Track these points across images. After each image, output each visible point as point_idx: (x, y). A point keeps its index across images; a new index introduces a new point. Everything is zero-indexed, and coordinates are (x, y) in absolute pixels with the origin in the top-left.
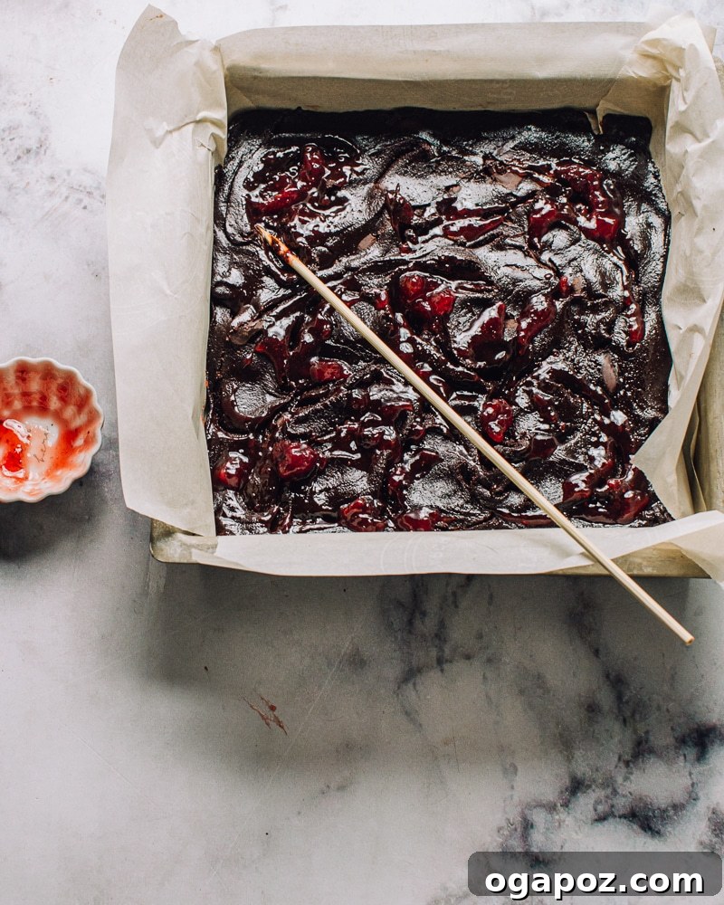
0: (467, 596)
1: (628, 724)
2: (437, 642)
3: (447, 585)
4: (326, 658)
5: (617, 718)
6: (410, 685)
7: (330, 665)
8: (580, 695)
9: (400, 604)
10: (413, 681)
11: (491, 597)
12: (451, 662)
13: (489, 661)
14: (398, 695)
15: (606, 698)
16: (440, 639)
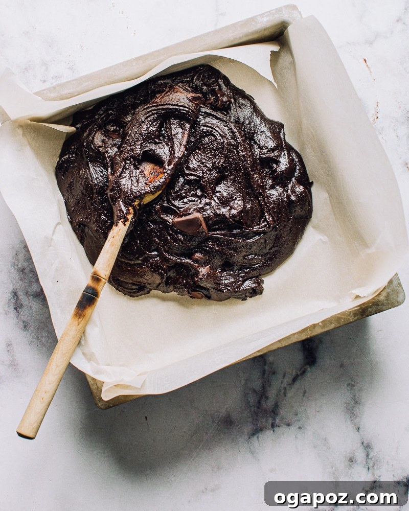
0: (292, 390)
1: (370, 471)
2: (272, 415)
3: (282, 383)
4: (212, 418)
5: (364, 467)
6: (255, 437)
7: (213, 422)
8: (346, 453)
9: (255, 391)
10: (257, 435)
11: (305, 392)
12: (279, 426)
13: (300, 428)
14: (248, 442)
15: (360, 455)
16: (274, 413)
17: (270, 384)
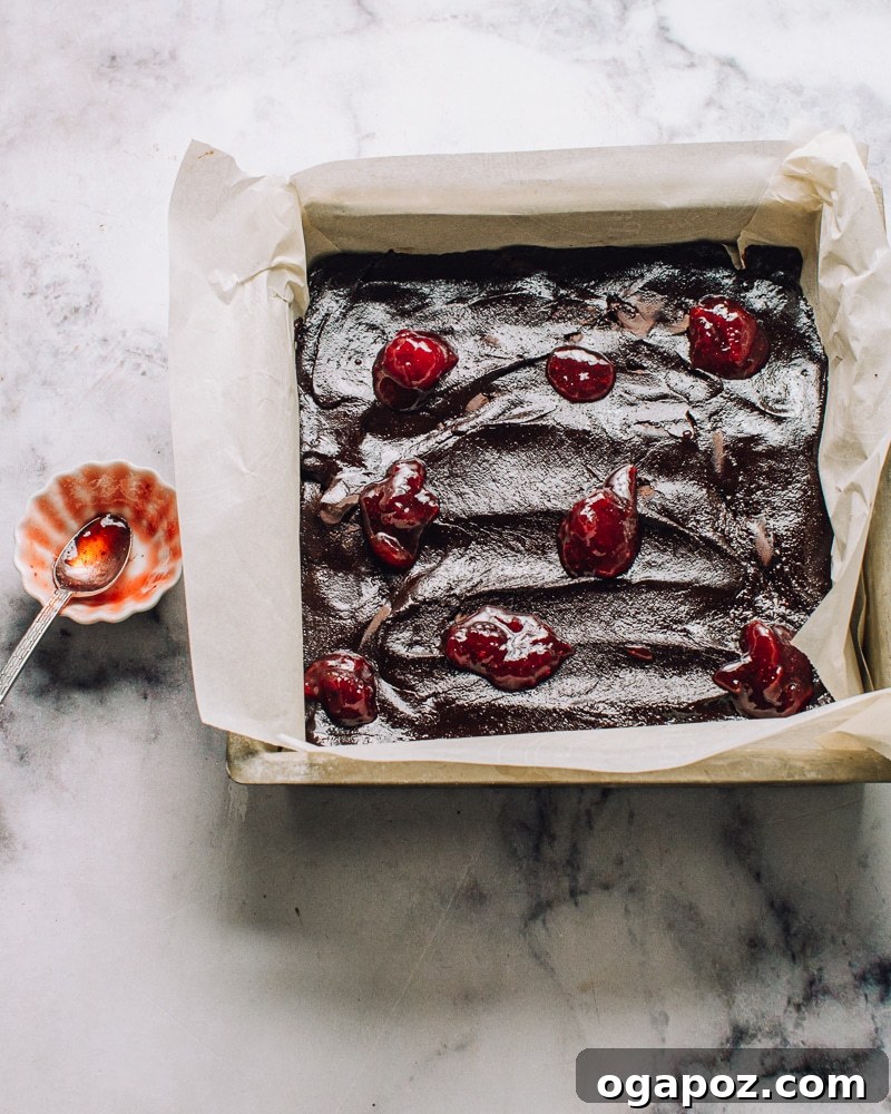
0: (603, 815)
1: (797, 961)
2: (569, 870)
3: (580, 802)
4: (439, 894)
5: (784, 954)
6: (539, 922)
7: (443, 901)
8: (739, 928)
10: (541, 917)
11: (632, 815)
12: (586, 893)
13: (631, 890)
14: (525, 934)
15: (770, 931)
16: (573, 866)
17: (556, 808)
